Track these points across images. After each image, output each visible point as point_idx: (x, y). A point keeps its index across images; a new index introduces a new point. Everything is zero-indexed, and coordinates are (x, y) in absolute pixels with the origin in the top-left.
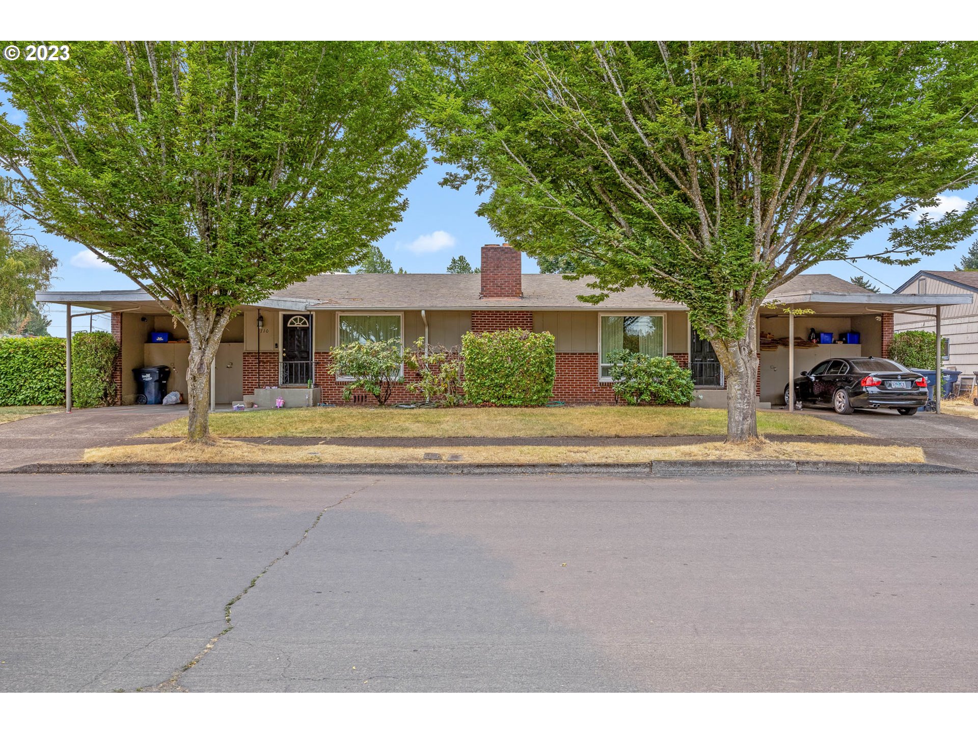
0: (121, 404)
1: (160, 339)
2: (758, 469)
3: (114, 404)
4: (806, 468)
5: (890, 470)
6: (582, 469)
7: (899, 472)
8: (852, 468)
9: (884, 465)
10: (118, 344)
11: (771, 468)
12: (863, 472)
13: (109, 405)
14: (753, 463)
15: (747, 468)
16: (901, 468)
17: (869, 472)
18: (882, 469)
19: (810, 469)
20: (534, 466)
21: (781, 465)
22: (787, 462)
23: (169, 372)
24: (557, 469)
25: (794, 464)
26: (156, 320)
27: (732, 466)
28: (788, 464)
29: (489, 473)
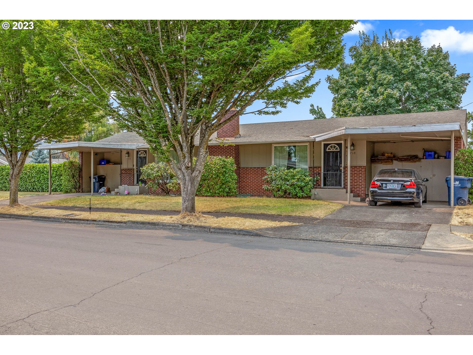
0: (82, 192)
1: (103, 163)
2: (166, 227)
3: (79, 192)
4: (186, 228)
5: (224, 232)
6: (103, 223)
7: (228, 233)
8: (206, 230)
9: (222, 229)
10: (81, 166)
11: (171, 227)
12: (211, 232)
13: (77, 192)
14: (164, 224)
15: (161, 226)
16: (230, 231)
17: (214, 232)
18: (220, 231)
19: (188, 229)
20: (88, 220)
21: (175, 226)
22: (178, 225)
23: (105, 178)
24: (95, 222)
25: (181, 226)
26: (105, 154)
27: (156, 225)
28: (178, 226)
29: (74, 223)
